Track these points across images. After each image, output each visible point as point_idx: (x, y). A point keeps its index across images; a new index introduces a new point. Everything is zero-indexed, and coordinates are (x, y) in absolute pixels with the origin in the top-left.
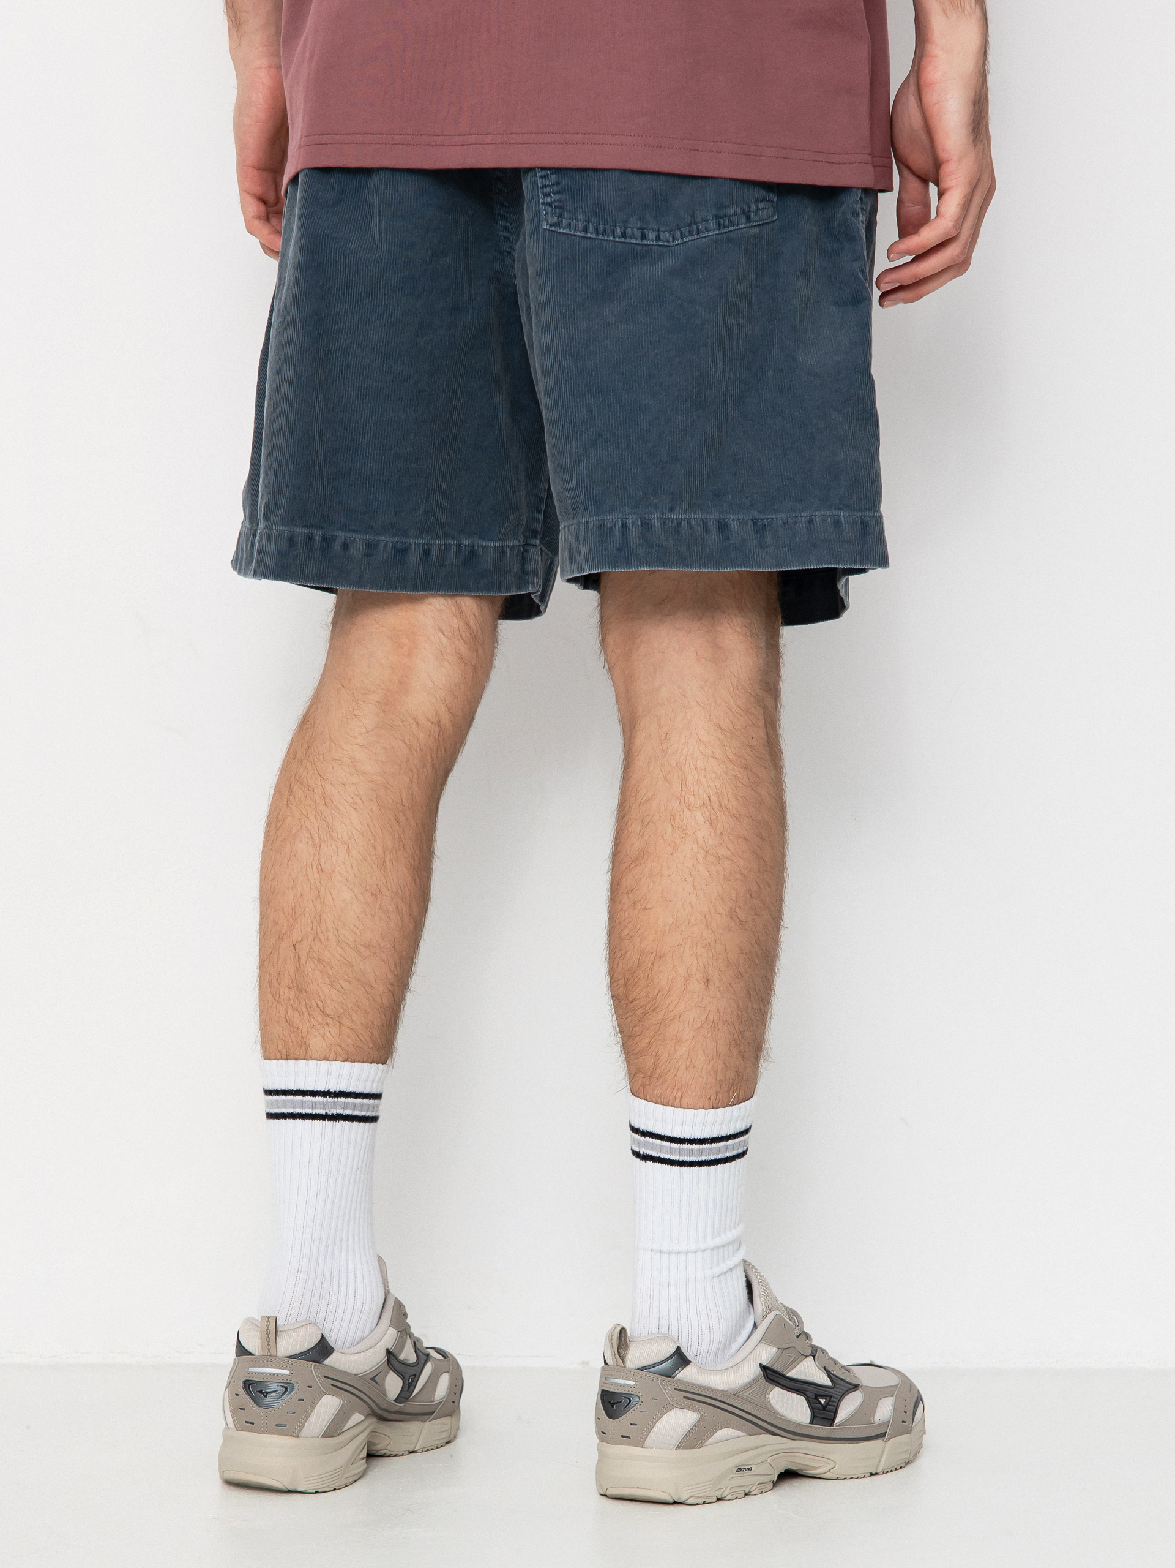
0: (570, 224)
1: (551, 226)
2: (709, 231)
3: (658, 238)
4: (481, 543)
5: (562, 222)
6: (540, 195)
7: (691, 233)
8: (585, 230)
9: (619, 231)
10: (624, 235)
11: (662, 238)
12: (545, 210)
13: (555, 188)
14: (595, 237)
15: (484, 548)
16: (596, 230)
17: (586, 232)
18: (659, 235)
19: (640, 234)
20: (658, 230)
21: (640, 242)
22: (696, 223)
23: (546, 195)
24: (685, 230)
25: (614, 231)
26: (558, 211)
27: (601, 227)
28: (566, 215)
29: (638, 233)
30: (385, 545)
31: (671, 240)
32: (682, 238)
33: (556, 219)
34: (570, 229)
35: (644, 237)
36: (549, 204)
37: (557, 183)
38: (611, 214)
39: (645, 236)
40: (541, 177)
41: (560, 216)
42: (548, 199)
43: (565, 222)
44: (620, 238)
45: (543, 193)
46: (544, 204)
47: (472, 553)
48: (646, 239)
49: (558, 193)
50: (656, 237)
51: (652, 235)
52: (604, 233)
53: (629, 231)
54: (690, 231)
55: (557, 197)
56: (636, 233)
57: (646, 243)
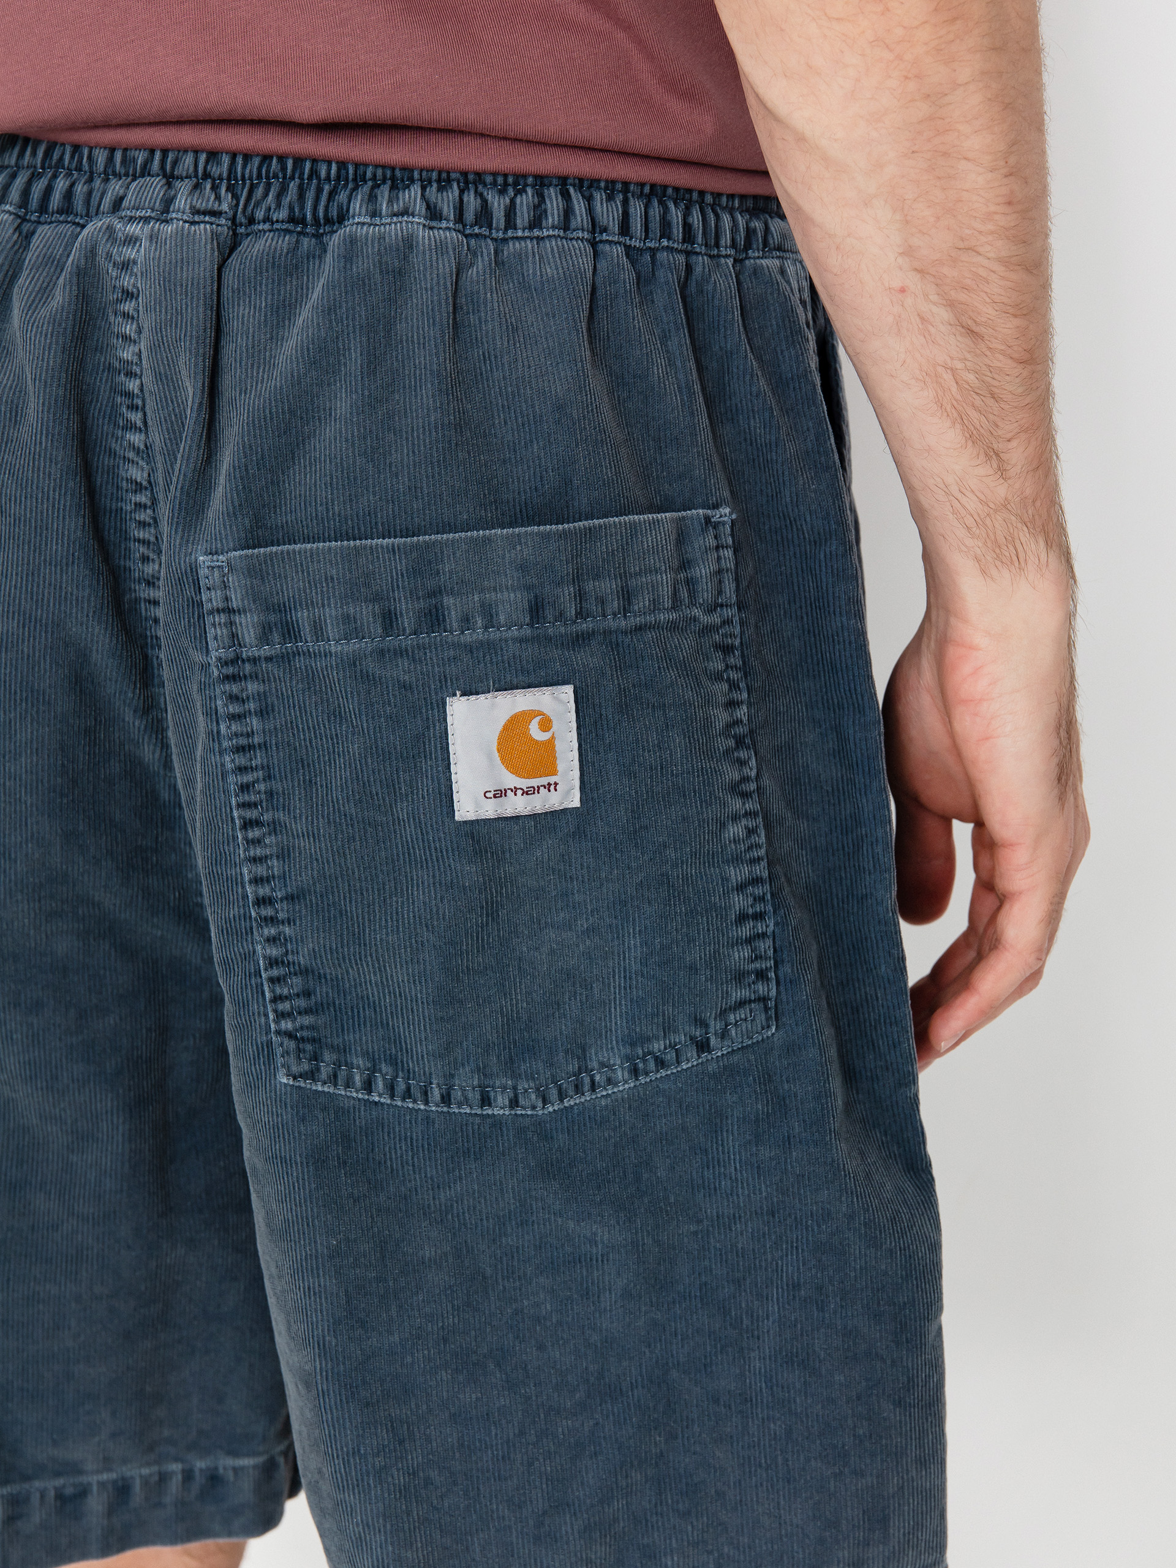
0: (335, 1076)
1: (295, 1078)
2: (616, 1084)
3: (514, 1103)
4: (230, 1462)
5: (318, 1069)
6: (271, 1016)
7: (578, 1089)
8: (368, 1086)
9: (436, 1094)
10: (446, 1099)
11: (522, 1102)
12: (281, 1045)
13: (302, 1003)
14: (389, 1102)
15: (236, 1470)
16: (391, 1089)
17: (370, 1091)
18: (516, 1096)
19: (478, 1096)
20: (515, 1088)
21: (479, 1112)
22: (588, 1071)
23: (281, 1016)
24: (567, 1085)
25: (426, 1093)
26: (309, 1047)
27: (401, 1086)
28: (328, 1056)
29: (475, 1096)
30: (42, 1497)
31: (540, 1104)
32: (561, 1100)
33: (305, 1066)
34: (335, 1085)
35: (486, 1101)
36: (290, 1035)
37: (307, 994)
38: (421, 1062)
39: (489, 1099)
40: (272, 980)
41: (316, 1057)
42: (287, 1025)
43: (325, 1071)
44: (437, 1105)
45: (275, 1011)
46: (278, 1032)
47: (214, 1479)
48: (490, 1105)
49: (307, 1011)
50: (511, 1101)
51: (502, 1100)
52: (408, 1094)
53: (457, 1094)
54: (576, 1086)
55: (307, 1020)
56: (470, 1095)
57: (490, 1112)
